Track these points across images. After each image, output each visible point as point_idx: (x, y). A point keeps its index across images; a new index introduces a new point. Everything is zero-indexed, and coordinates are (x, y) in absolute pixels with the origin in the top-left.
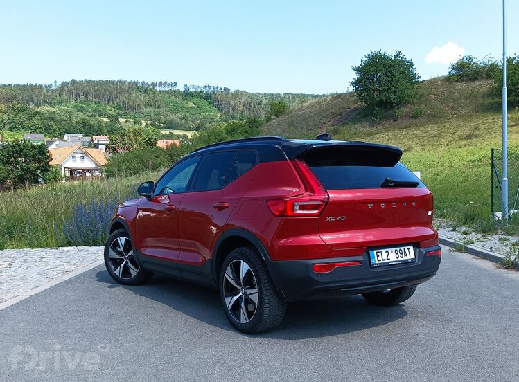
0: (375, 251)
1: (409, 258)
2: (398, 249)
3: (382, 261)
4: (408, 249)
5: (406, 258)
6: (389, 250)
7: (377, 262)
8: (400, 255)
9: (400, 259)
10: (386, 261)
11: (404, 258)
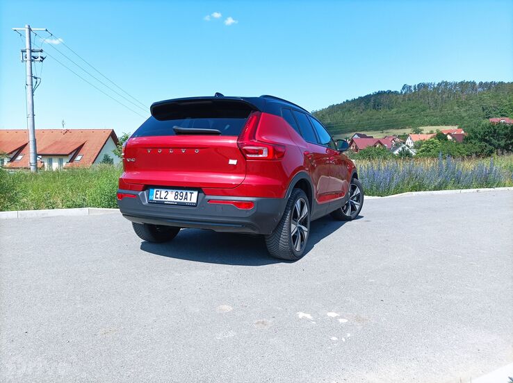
0: (155, 190)
1: (189, 201)
2: (179, 191)
3: (159, 199)
4: (191, 193)
5: (185, 201)
6: (170, 191)
7: (154, 199)
8: (179, 197)
9: (178, 200)
10: (163, 200)
11: (182, 201)
